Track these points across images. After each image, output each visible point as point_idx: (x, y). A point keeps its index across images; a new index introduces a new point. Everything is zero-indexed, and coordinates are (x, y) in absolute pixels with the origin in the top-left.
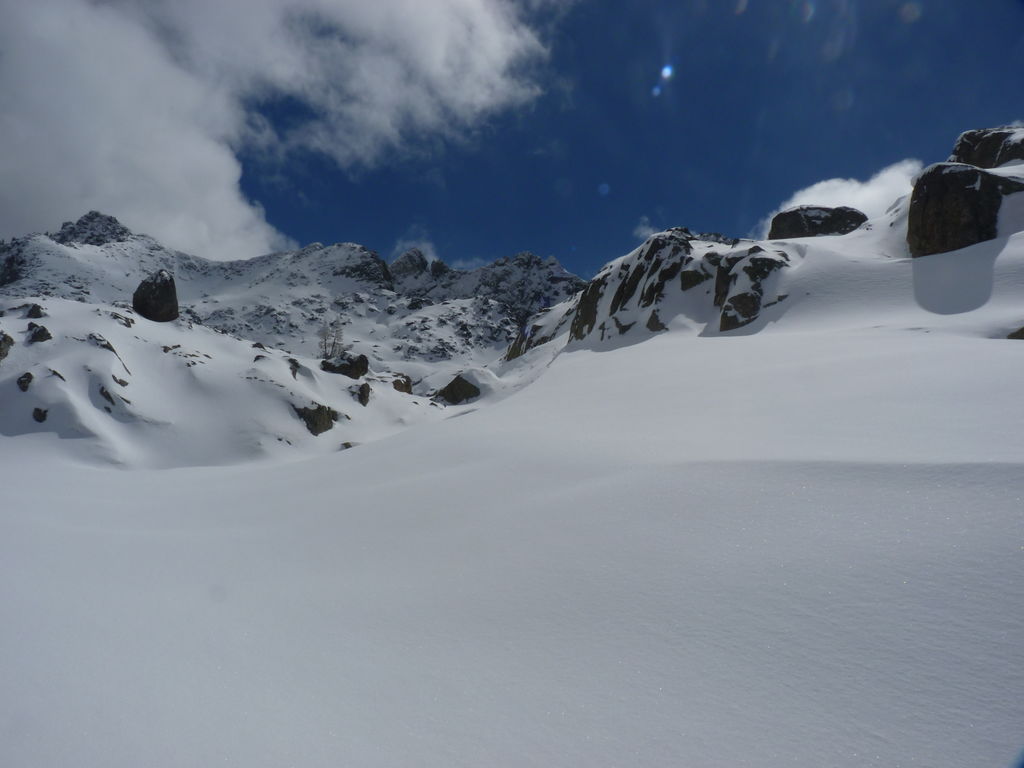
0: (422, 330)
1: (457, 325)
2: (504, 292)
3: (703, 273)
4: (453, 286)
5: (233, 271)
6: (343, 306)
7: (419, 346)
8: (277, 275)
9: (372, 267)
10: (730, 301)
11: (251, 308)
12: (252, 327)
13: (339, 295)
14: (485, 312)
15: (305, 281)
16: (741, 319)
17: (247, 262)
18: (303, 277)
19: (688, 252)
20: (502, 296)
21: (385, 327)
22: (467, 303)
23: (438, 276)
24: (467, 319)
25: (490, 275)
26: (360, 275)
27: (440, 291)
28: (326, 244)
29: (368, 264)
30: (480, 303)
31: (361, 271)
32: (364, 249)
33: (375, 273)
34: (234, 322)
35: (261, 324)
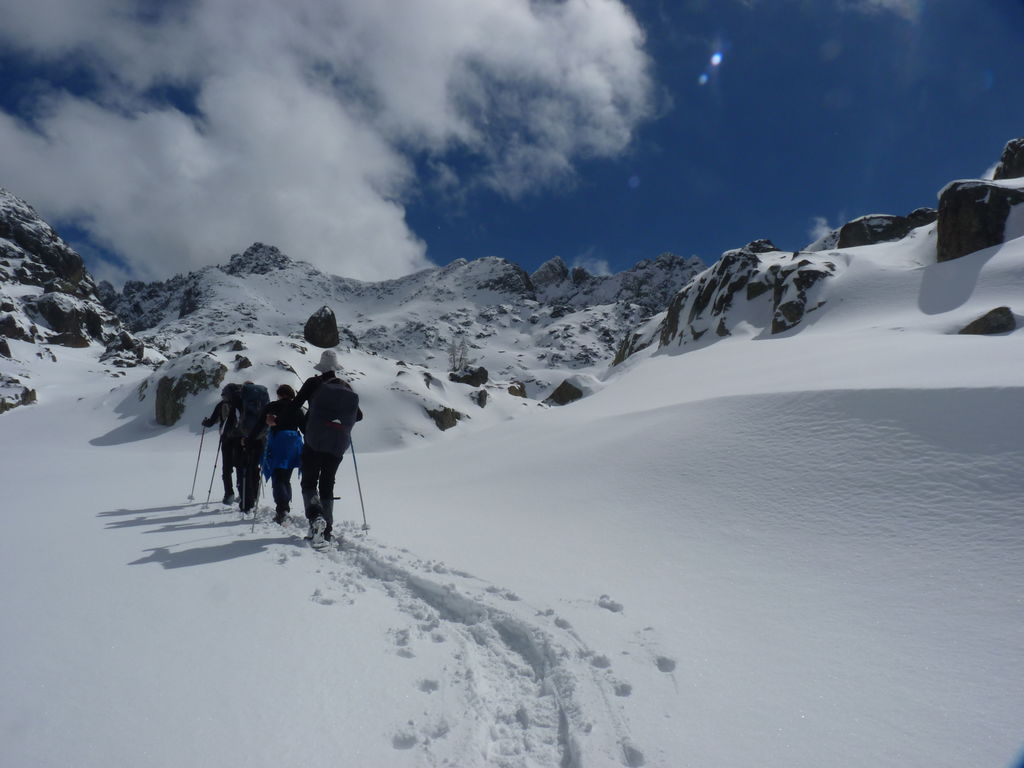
0: (565, 338)
1: (600, 330)
2: (646, 295)
3: (766, 284)
4: (595, 292)
5: (385, 292)
6: (487, 318)
7: (562, 353)
8: (425, 292)
9: (514, 278)
10: (780, 308)
11: (402, 325)
12: (404, 343)
13: (484, 308)
14: (626, 317)
15: (451, 296)
16: (788, 324)
17: (397, 282)
18: (450, 293)
19: (755, 266)
20: (645, 300)
21: (529, 336)
22: (608, 308)
23: (579, 283)
24: (610, 324)
25: (631, 279)
26: (503, 288)
27: (581, 297)
28: (470, 259)
29: (510, 276)
30: (622, 308)
31: (502, 284)
32: (505, 262)
33: (517, 284)
34: (387, 340)
35: (412, 340)
